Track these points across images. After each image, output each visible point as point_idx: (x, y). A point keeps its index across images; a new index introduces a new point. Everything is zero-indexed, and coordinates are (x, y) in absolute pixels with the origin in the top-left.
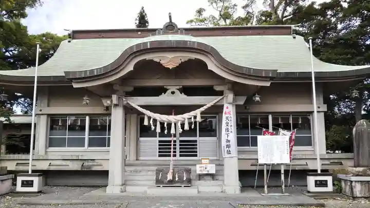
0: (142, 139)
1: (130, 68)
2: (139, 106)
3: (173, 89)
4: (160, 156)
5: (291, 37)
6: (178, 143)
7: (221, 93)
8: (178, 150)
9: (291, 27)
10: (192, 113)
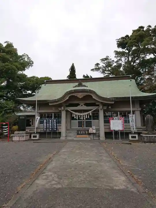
0: (72, 121)
1: (67, 98)
2: (71, 110)
3: (82, 104)
4: (78, 127)
5: (129, 80)
6: (85, 122)
7: (98, 105)
8: (85, 125)
9: (130, 76)
10: (89, 112)
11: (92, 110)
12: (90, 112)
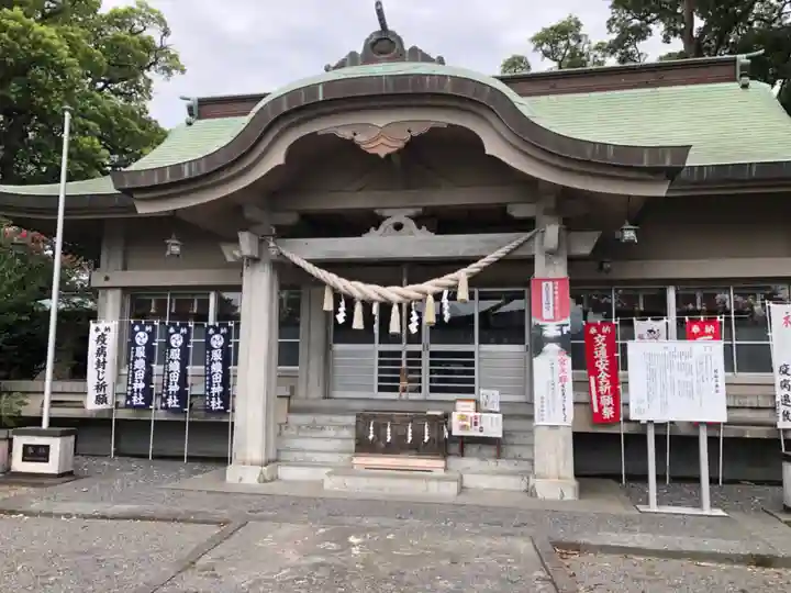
0: (338, 347)
1: (277, 158)
2: (309, 261)
3: (399, 217)
4: (381, 389)
6: (426, 359)
7: (526, 225)
8: (425, 376)
11: (475, 260)
12: (462, 275)
